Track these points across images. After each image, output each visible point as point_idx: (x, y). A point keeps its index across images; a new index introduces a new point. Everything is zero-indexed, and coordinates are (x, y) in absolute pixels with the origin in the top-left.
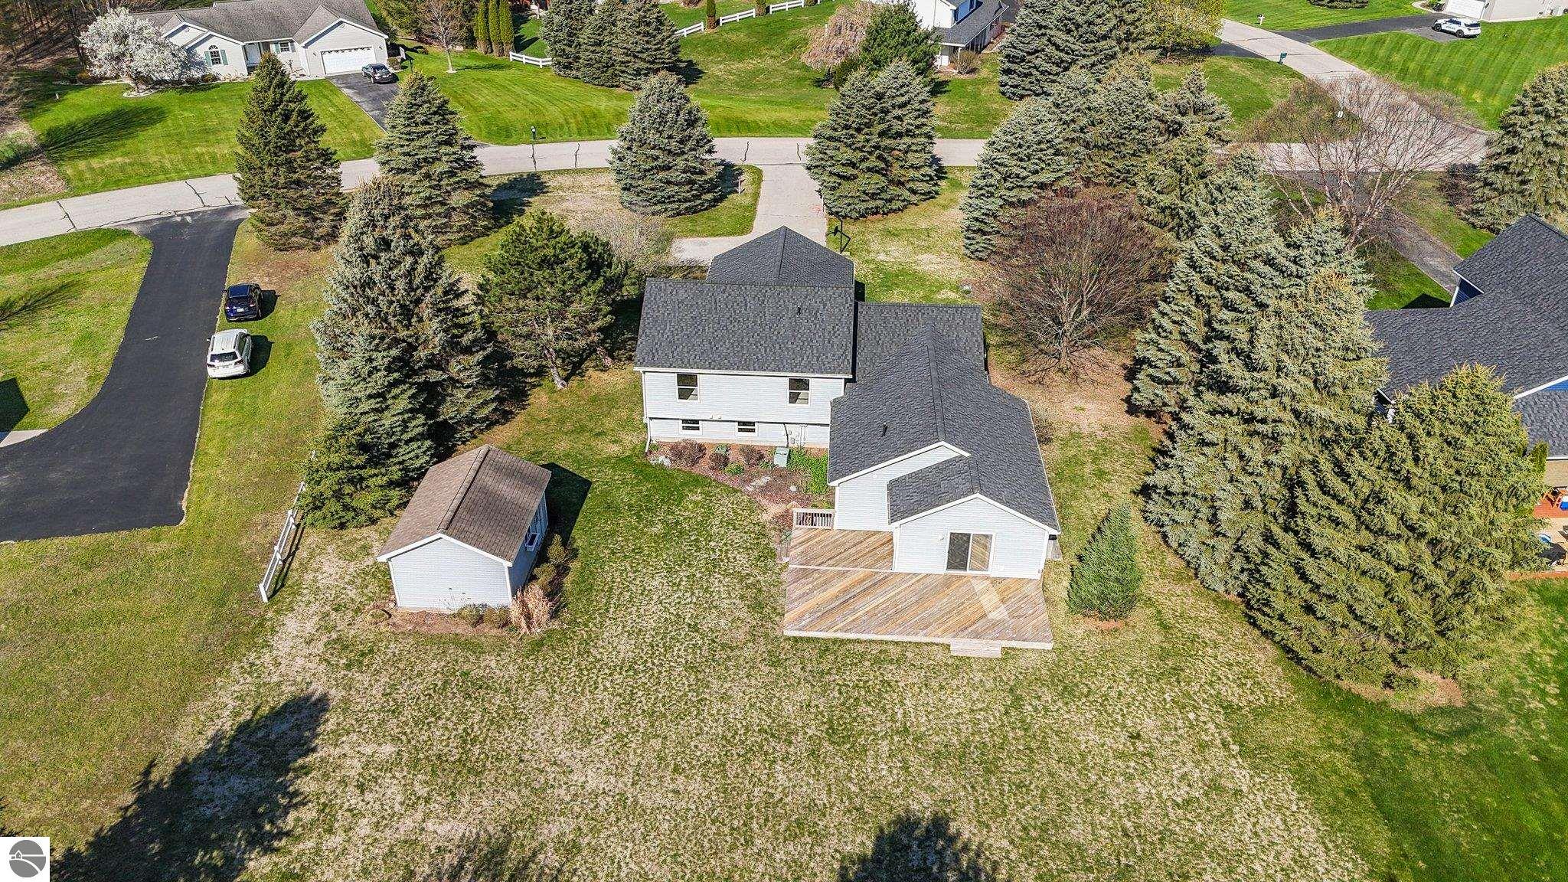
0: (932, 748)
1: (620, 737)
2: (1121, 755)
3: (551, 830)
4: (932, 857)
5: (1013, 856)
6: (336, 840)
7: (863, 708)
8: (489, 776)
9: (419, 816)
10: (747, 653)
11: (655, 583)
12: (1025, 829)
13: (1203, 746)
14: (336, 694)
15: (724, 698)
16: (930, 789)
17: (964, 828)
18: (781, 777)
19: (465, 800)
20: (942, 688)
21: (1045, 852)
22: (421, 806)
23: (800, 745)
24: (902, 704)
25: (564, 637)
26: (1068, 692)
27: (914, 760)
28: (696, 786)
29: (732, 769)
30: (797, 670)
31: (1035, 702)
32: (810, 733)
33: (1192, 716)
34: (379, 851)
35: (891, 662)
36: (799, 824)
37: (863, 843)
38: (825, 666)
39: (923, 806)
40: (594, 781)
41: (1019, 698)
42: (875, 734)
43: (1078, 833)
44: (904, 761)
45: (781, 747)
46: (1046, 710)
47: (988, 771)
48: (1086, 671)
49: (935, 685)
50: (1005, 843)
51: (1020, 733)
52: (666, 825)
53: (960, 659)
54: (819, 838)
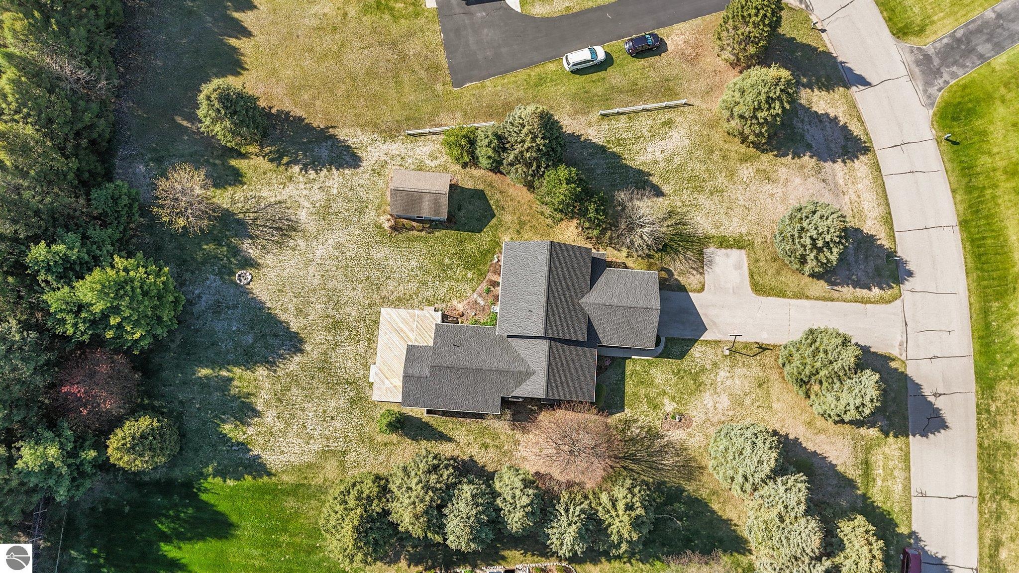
0: (329, 353)
1: (337, 258)
2: (324, 411)
3: (301, 243)
4: (287, 347)
5: (287, 370)
6: (302, 186)
7: (347, 333)
8: (322, 222)
9: (308, 206)
10: (375, 296)
11: (413, 263)
12: (296, 376)
13: (328, 439)
14: (360, 170)
15: (354, 289)
16: (313, 350)
17: (298, 358)
18: (319, 306)
19: (313, 217)
20: (356, 360)
21: (288, 380)
22: (312, 206)
23: (332, 312)
24: (349, 346)
25: (383, 236)
26: (352, 401)
27: (324, 347)
28: (316, 281)
29: (323, 292)
30: (366, 312)
31: (349, 389)
32: (337, 316)
33: (341, 440)
34: (297, 198)
35: (369, 344)
36: (301, 311)
37: (294, 327)
38: (368, 322)
39: (308, 347)
40: (318, 253)
41: (351, 384)
42: (336, 335)
43: (294, 390)
44: (324, 343)
45: (331, 307)
46: (346, 392)
47: (319, 369)
48: (363, 411)
49: (358, 357)
50: (292, 369)
51: (335, 382)
52: (301, 274)
53: (369, 367)
54: (296, 317)
